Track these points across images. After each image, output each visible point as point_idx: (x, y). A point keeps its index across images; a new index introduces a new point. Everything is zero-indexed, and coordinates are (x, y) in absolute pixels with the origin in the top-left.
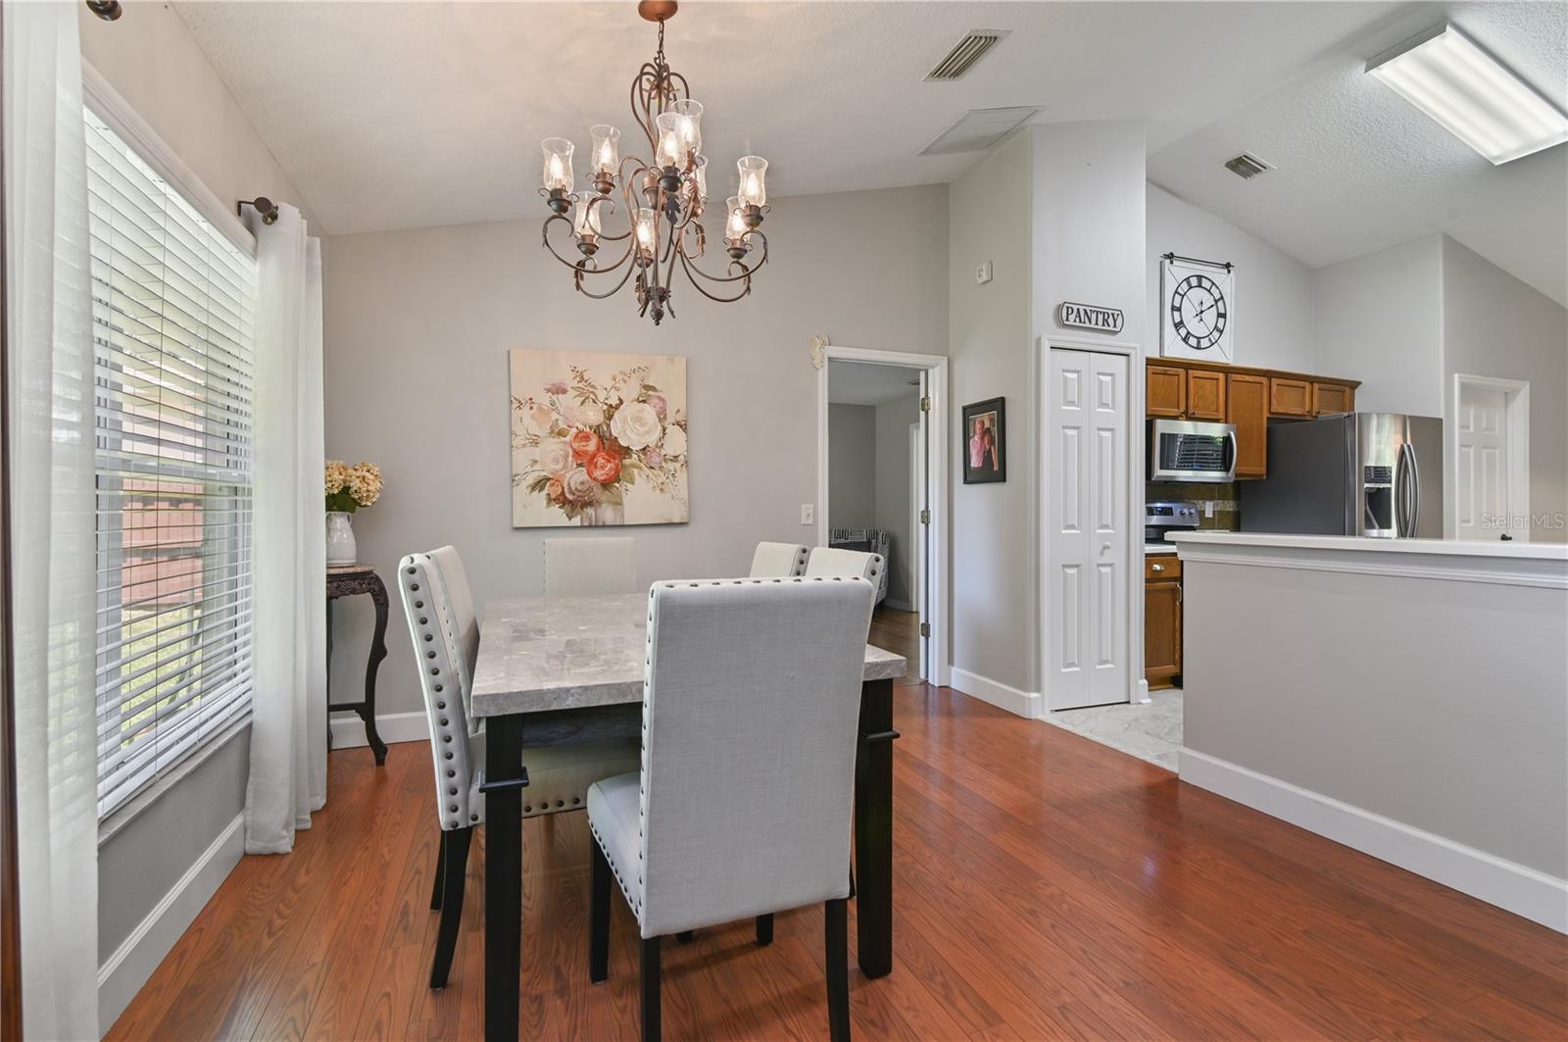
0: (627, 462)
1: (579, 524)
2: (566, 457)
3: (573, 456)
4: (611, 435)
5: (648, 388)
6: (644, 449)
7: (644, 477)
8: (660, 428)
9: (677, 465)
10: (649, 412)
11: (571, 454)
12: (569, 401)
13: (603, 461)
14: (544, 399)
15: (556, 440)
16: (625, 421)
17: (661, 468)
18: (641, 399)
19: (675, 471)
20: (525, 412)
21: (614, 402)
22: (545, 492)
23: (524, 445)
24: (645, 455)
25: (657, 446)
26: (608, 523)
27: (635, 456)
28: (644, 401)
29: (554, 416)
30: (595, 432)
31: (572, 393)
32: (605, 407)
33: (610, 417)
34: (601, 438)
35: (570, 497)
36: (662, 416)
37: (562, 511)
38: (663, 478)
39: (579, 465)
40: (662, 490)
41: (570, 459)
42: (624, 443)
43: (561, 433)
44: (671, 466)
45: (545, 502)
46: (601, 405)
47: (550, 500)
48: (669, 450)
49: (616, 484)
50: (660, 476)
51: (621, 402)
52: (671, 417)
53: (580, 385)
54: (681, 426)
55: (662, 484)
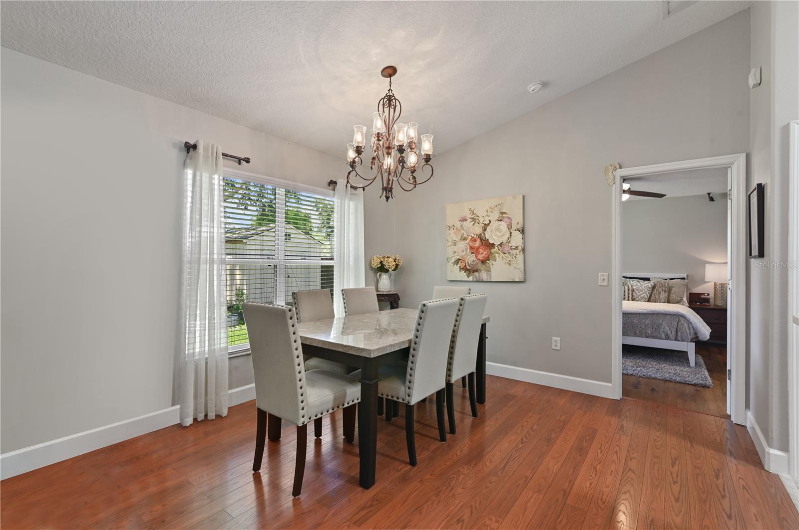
0: (493, 251)
1: (472, 280)
2: (466, 249)
3: (470, 249)
4: (486, 238)
5: (502, 213)
6: (501, 244)
7: (501, 258)
8: (508, 233)
9: (518, 251)
10: (503, 226)
11: (469, 248)
12: (468, 224)
13: (482, 251)
14: (458, 224)
15: (463, 242)
16: (492, 231)
17: (509, 253)
18: (499, 219)
19: (517, 254)
20: (452, 231)
21: (487, 222)
22: (459, 265)
23: (451, 245)
24: (501, 247)
25: (507, 243)
26: (484, 280)
27: (496, 248)
28: (501, 220)
29: (462, 231)
30: (479, 237)
31: (469, 220)
32: (483, 225)
33: (485, 230)
34: (481, 240)
35: (468, 268)
36: (510, 227)
37: (465, 274)
38: (510, 258)
39: (472, 253)
40: (509, 264)
41: (468, 250)
42: (491, 241)
43: (465, 239)
44: (514, 252)
45: (458, 269)
46: (481, 224)
47: (461, 269)
48: (513, 244)
49: (488, 262)
50: (508, 257)
51: (490, 222)
52: (514, 227)
53: (473, 216)
54: (519, 231)
55: (510, 261)
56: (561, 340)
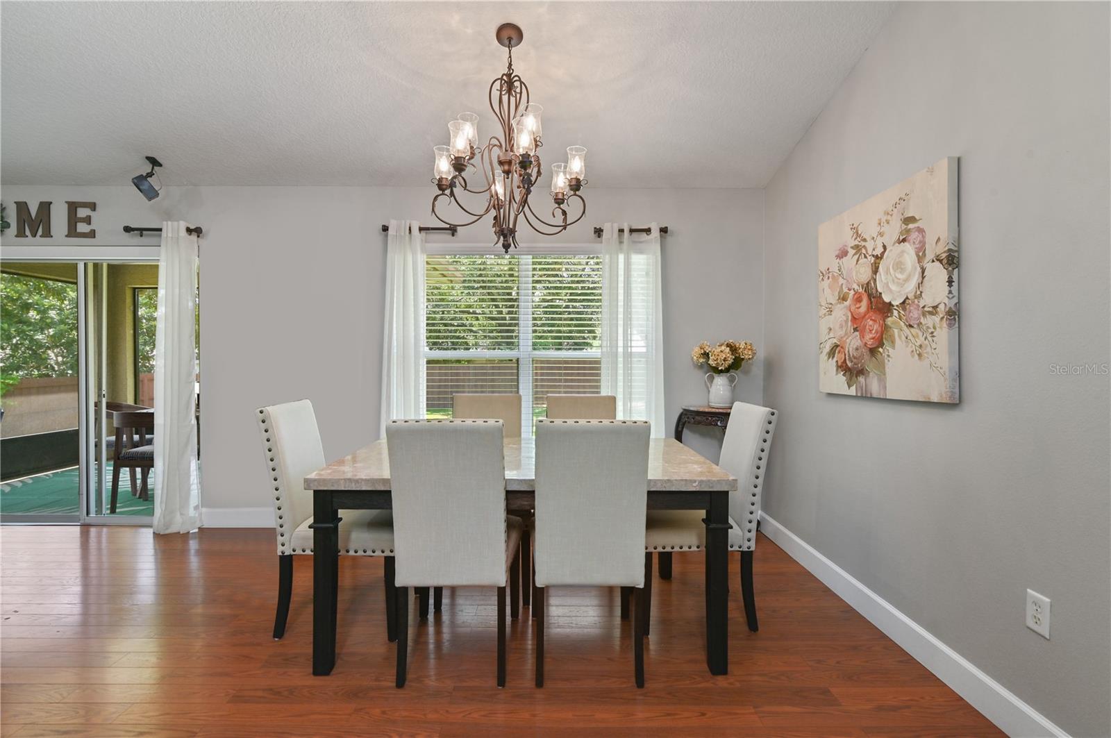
0: (889, 321)
1: (855, 394)
2: (846, 322)
3: (851, 321)
4: (877, 291)
5: (909, 220)
6: (904, 302)
7: (904, 338)
8: (919, 270)
9: (937, 319)
10: (909, 250)
11: (850, 318)
12: (849, 261)
13: (871, 323)
14: (834, 265)
15: (842, 306)
16: (887, 272)
17: (920, 324)
18: (901, 238)
19: (934, 328)
20: (826, 283)
21: (879, 251)
22: (835, 359)
23: (825, 315)
24: (904, 309)
25: (916, 298)
26: (875, 395)
27: (895, 313)
28: (904, 240)
29: (841, 281)
30: (865, 291)
31: (852, 252)
32: (873, 259)
33: (875, 270)
34: (870, 296)
35: (849, 364)
36: (920, 256)
37: (845, 378)
38: (921, 340)
39: (855, 330)
40: (920, 355)
41: (850, 323)
42: (886, 299)
43: (844, 299)
44: (929, 321)
45: (835, 369)
46: (869, 258)
47: (839, 367)
48: (928, 300)
49: (881, 350)
50: (918, 337)
51: (885, 247)
52: (930, 255)
53: (857, 243)
54: (941, 261)
55: (921, 346)
56: (1051, 602)
